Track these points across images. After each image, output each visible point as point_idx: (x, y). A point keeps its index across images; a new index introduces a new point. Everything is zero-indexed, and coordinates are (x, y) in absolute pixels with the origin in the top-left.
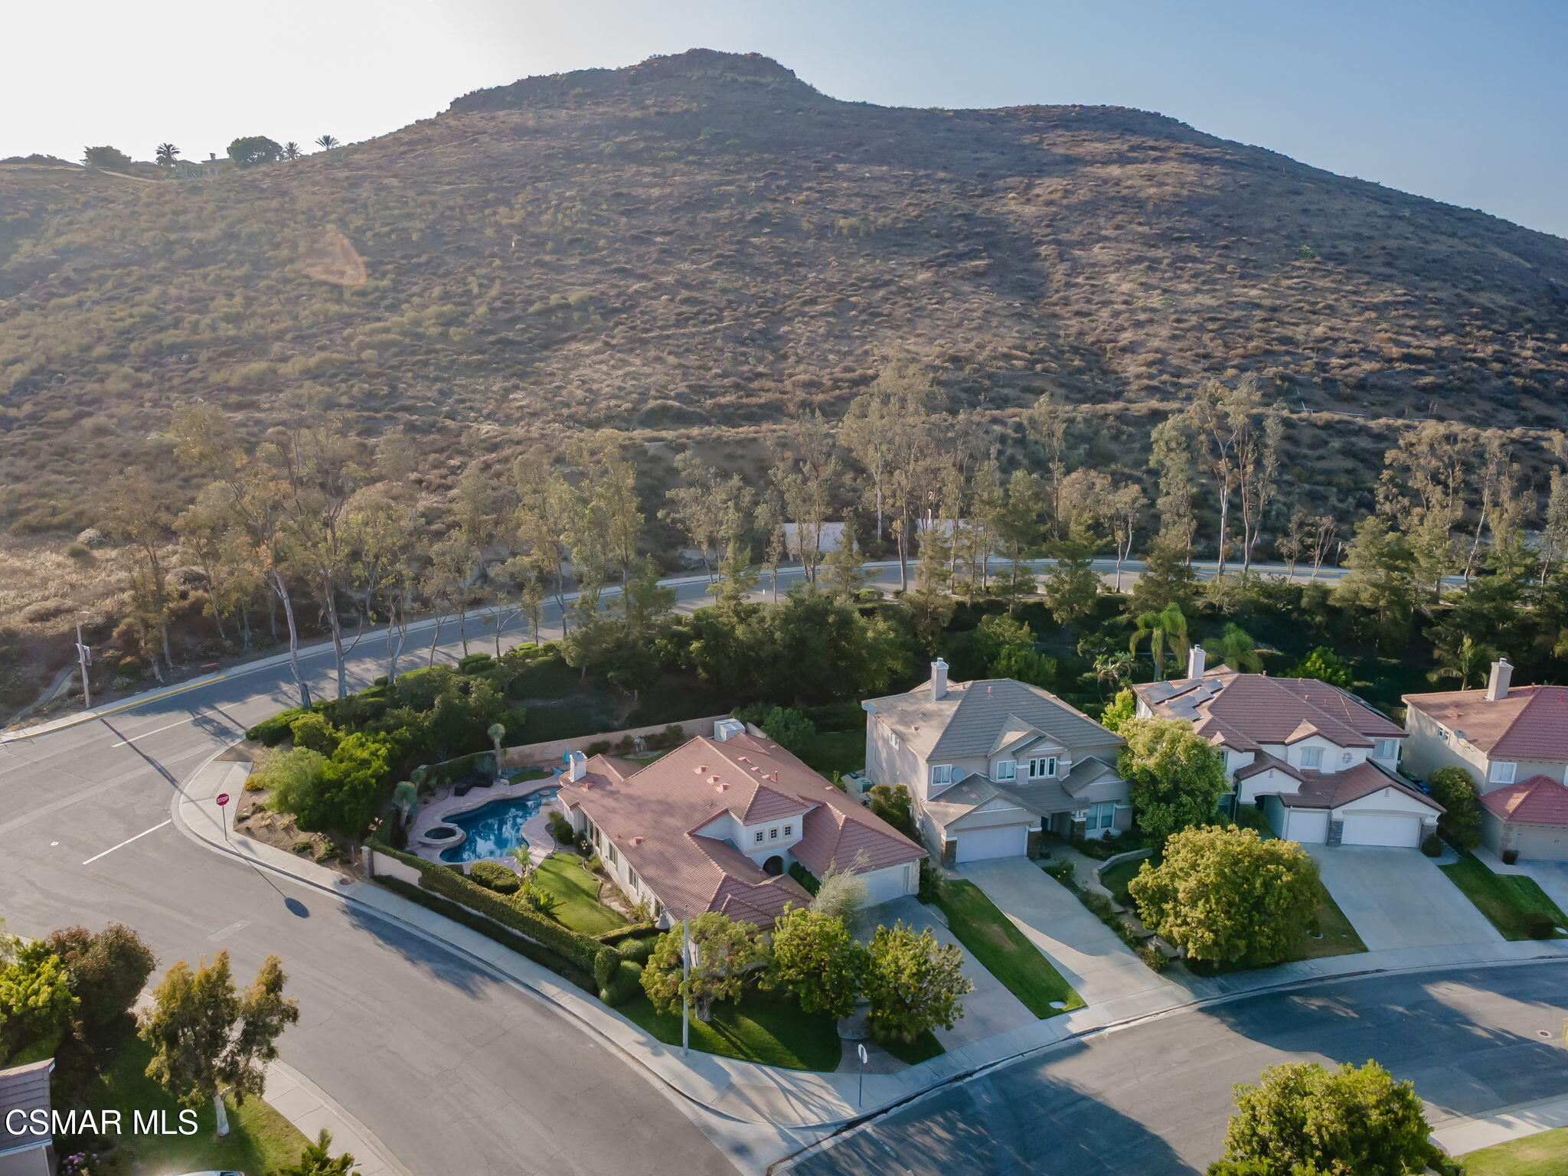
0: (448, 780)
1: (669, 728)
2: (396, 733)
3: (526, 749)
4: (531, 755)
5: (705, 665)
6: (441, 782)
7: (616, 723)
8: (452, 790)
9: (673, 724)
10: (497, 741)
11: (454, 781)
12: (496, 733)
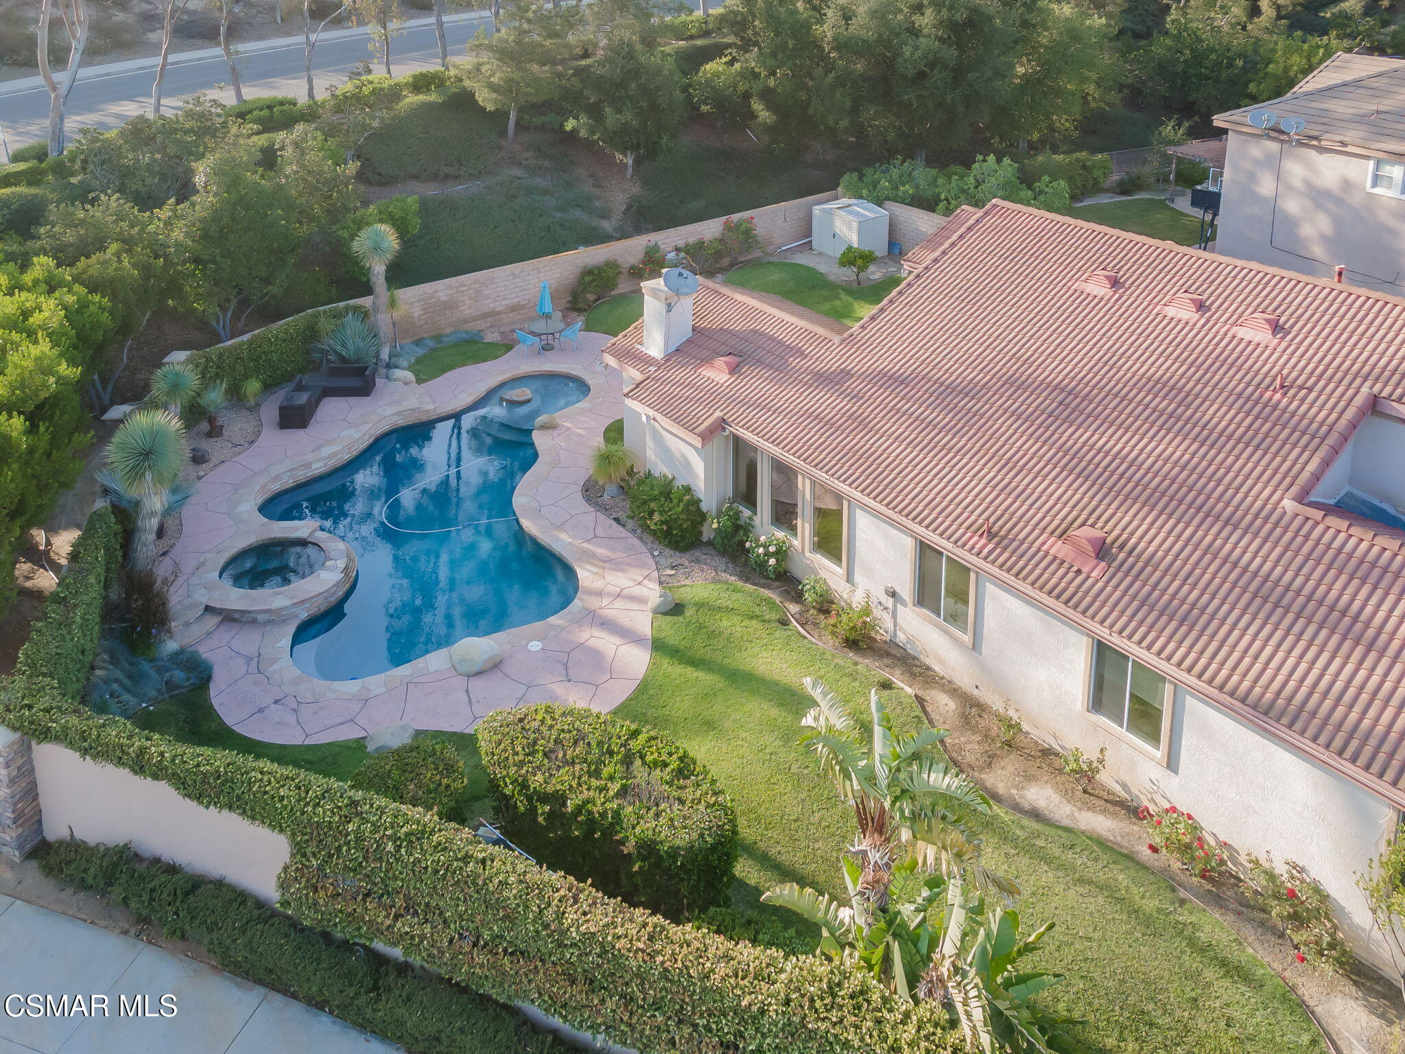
0: (253, 386)
1: (728, 227)
2: (92, 265)
3: (440, 289)
4: (451, 305)
5: (768, 95)
6: (235, 394)
7: (607, 226)
8: (270, 411)
9: (736, 217)
10: (378, 270)
11: (269, 387)
12: (376, 248)
